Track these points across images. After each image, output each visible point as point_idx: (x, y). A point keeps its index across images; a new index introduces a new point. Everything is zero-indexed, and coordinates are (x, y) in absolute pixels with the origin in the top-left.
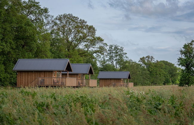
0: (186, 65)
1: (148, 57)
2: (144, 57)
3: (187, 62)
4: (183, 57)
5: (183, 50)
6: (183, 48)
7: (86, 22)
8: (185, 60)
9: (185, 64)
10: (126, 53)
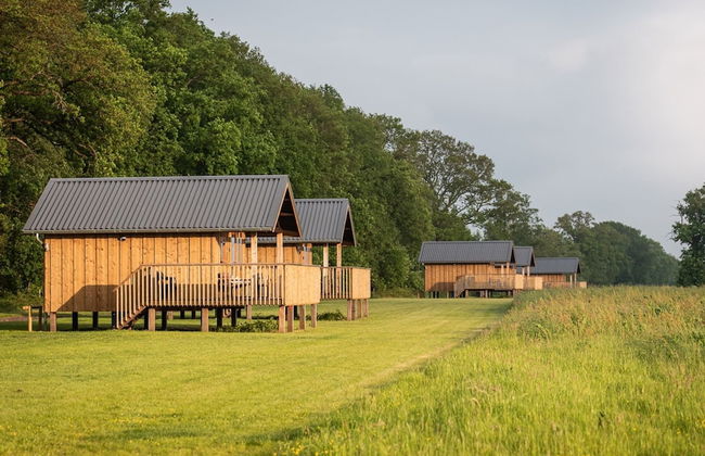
0: (694, 238)
1: (578, 215)
2: (566, 215)
3: (695, 231)
4: (686, 222)
5: (685, 205)
6: (685, 200)
7: (471, 149)
8: (690, 228)
9: (690, 238)
10: (537, 210)
